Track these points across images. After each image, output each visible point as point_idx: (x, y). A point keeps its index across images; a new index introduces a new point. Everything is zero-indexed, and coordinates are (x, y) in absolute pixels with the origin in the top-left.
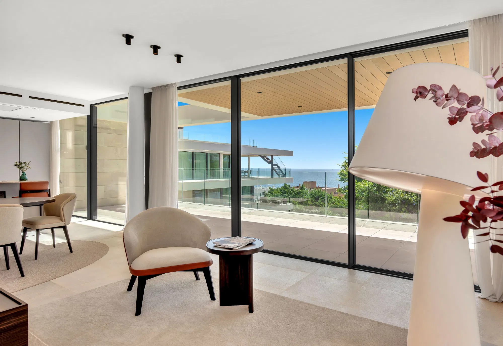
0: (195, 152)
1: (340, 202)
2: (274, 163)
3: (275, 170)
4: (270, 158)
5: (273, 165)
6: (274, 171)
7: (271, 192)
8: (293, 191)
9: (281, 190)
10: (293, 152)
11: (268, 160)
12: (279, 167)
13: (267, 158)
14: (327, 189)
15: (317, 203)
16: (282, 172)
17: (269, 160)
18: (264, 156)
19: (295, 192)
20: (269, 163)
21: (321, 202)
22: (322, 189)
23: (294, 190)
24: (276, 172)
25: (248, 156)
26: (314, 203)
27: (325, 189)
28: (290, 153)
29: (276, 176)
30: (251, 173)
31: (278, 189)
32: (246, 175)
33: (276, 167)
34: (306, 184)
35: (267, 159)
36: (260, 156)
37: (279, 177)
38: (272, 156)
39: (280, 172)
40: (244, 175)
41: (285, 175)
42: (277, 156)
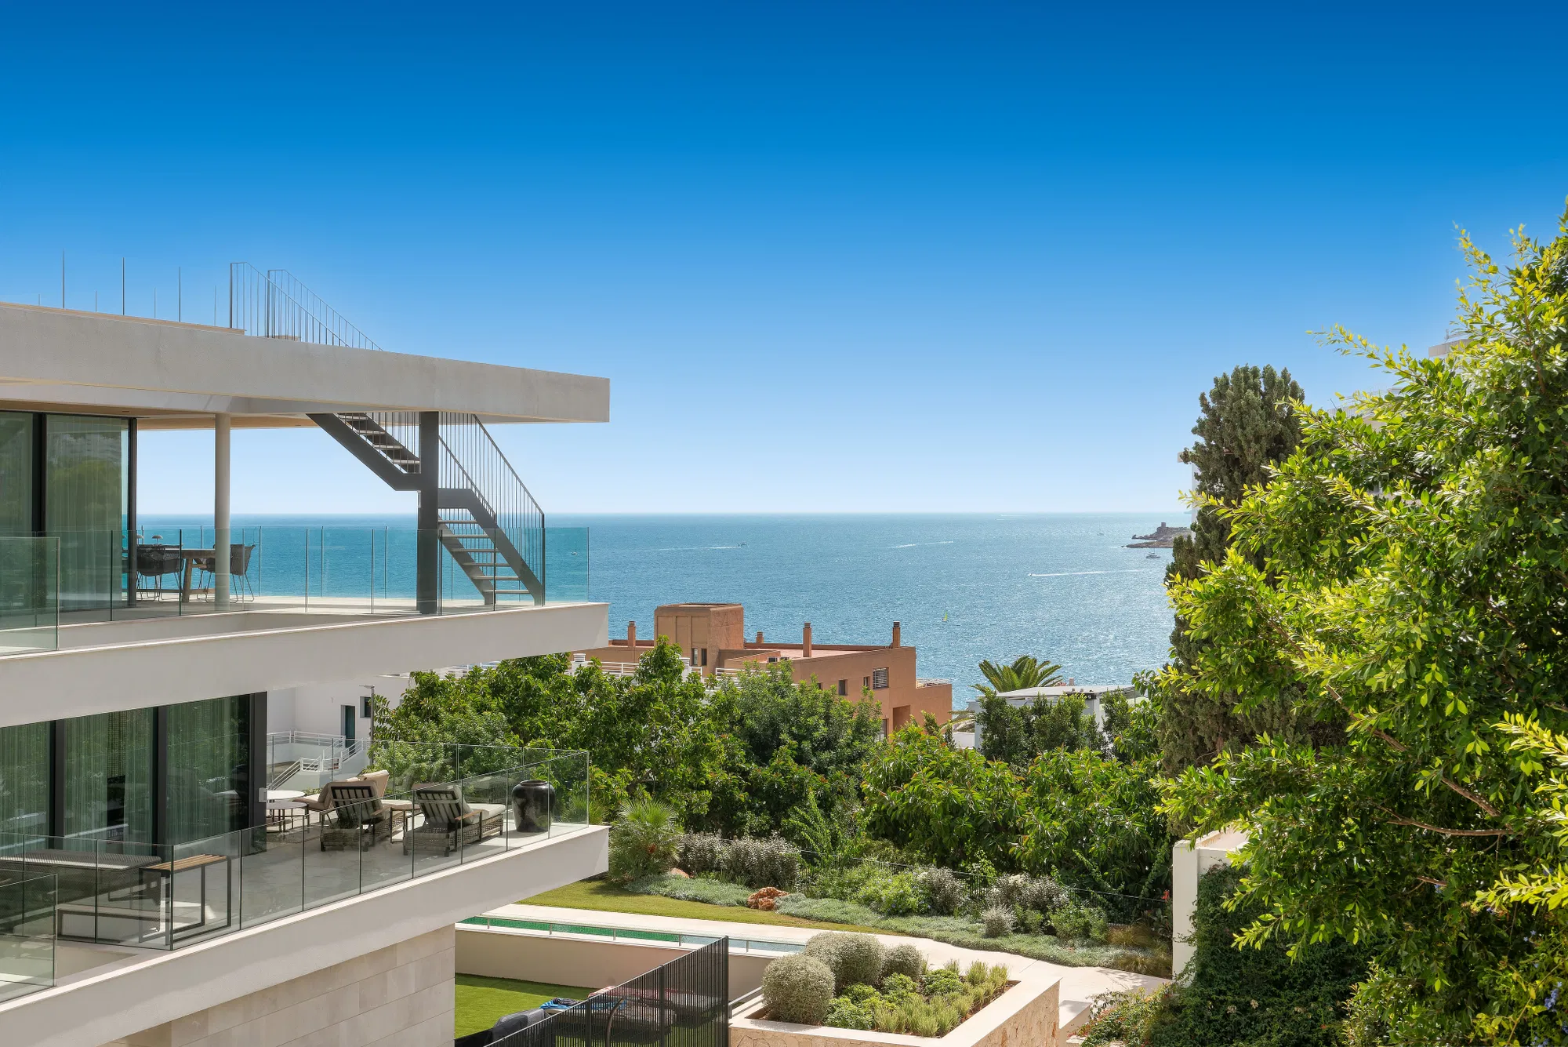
1: (949, 771)
2: (447, 479)
3: (453, 544)
4: (409, 437)
5: (432, 500)
6: (446, 558)
7: (427, 703)
8: (592, 691)
9: (497, 689)
10: (607, 381)
11: (389, 453)
12: (486, 520)
13: (384, 439)
14: (816, 654)
15: (765, 772)
16: (514, 559)
17: (401, 453)
18: (355, 423)
19: (605, 696)
20: (397, 482)
21: (791, 762)
22: (784, 653)
23: (599, 686)
24: (463, 558)
25: (219, 423)
26: (744, 774)
27: (798, 655)
28: (581, 398)
29: (466, 594)
30: (237, 568)
31: (475, 675)
32: (206, 591)
33: (465, 513)
34: (672, 620)
35: (380, 450)
36: (325, 421)
37: (490, 599)
38: (429, 422)
39: (501, 559)
40: (184, 591)
41: (536, 587)
42: (476, 419)
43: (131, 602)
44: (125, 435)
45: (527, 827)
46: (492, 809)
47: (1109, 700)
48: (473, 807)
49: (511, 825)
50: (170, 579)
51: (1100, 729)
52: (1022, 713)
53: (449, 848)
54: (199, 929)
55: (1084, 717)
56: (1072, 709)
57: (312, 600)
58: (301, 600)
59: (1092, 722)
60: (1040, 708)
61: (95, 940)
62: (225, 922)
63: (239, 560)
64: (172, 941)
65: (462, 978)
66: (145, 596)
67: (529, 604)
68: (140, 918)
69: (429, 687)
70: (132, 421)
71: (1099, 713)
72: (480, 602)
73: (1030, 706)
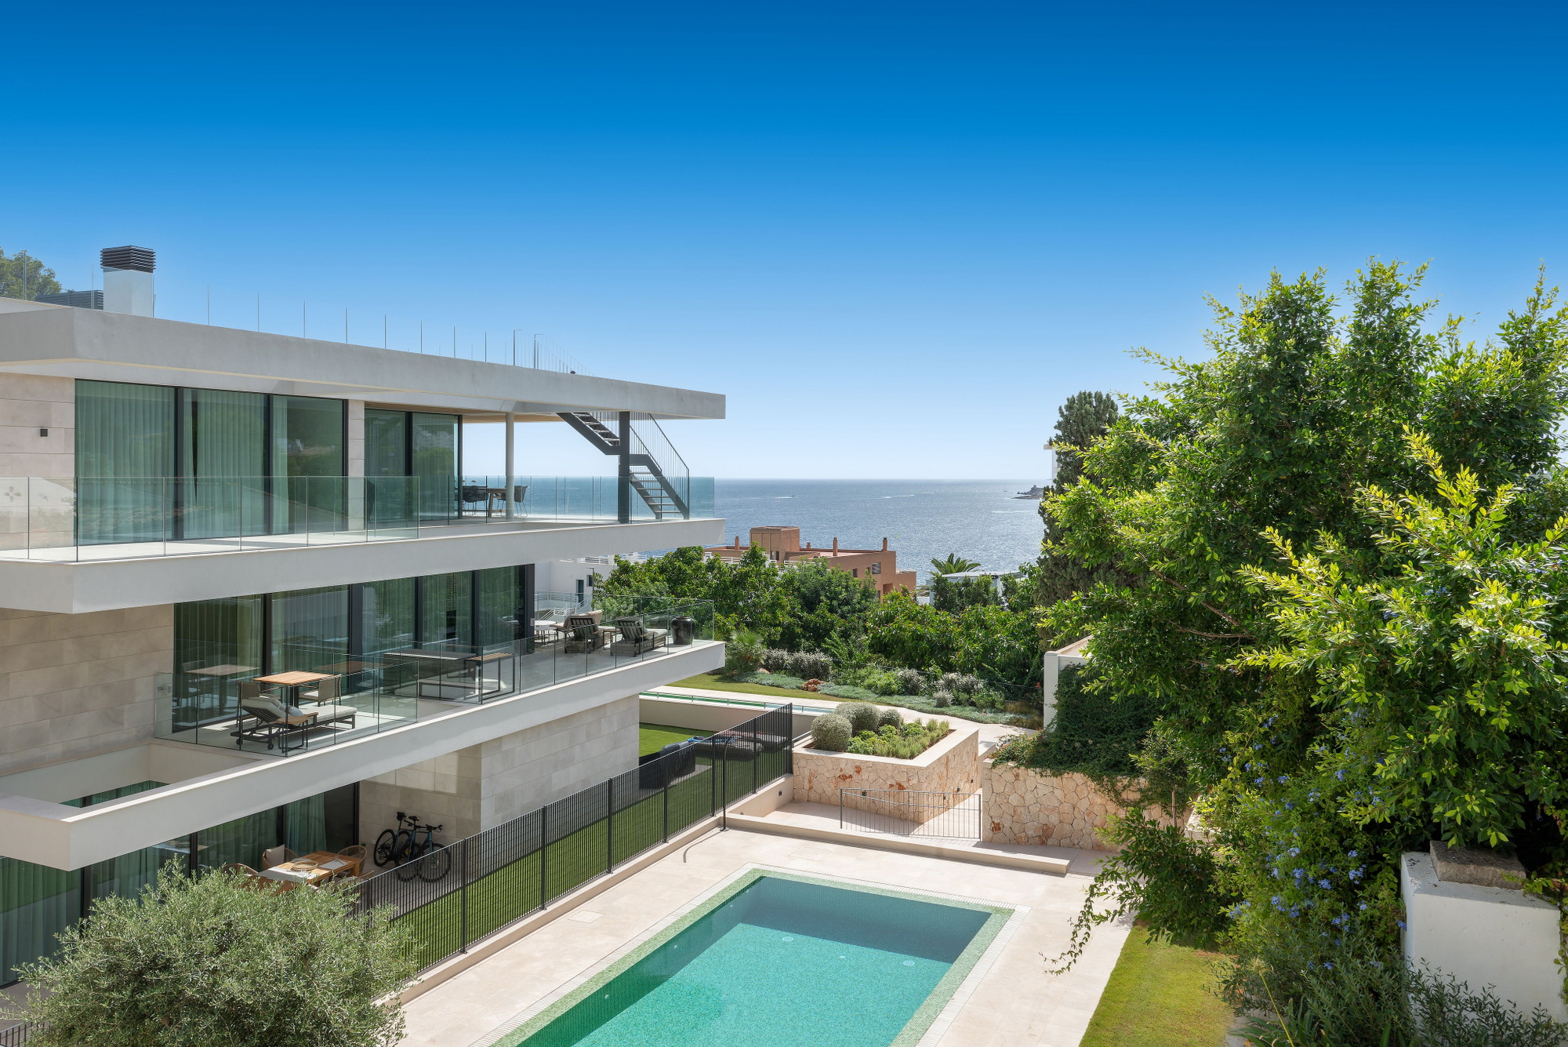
0: (195, 391)
1: (915, 616)
2: (634, 449)
3: (637, 485)
4: (613, 426)
5: (626, 461)
6: (633, 492)
7: (624, 577)
8: (715, 571)
9: (662, 570)
10: (723, 397)
11: (602, 434)
12: (655, 471)
13: (600, 427)
14: (840, 555)
15: (812, 617)
16: (672, 494)
17: (609, 435)
18: (583, 418)
19: (722, 574)
20: (607, 450)
21: (826, 612)
22: (823, 554)
23: (719, 568)
24: (643, 493)
25: (508, 418)
26: (800, 618)
27: (831, 555)
28: (710, 406)
29: (643, 513)
30: (518, 499)
31: (650, 562)
32: (501, 511)
33: (645, 468)
34: (759, 536)
35: (597, 432)
36: (566, 417)
37: (659, 516)
38: (624, 418)
39: (665, 494)
40: (489, 511)
41: (684, 510)
42: (651, 417)
43: (460, 516)
44: (456, 426)
45: (679, 642)
46: (660, 631)
47: (1005, 579)
48: (649, 630)
49: (670, 640)
50: (481, 505)
51: (1000, 595)
52: (956, 585)
53: (636, 654)
54: (497, 694)
55: (992, 588)
56: (985, 584)
57: (559, 516)
58: (554, 516)
59: (996, 591)
60: (967, 583)
61: (440, 698)
62: (511, 690)
63: (519, 493)
64: (482, 699)
65: (643, 725)
66: (467, 514)
67: (680, 519)
68: (465, 687)
69: (625, 569)
70: (460, 417)
71: (1000, 587)
72: (653, 518)
73: (961, 582)
